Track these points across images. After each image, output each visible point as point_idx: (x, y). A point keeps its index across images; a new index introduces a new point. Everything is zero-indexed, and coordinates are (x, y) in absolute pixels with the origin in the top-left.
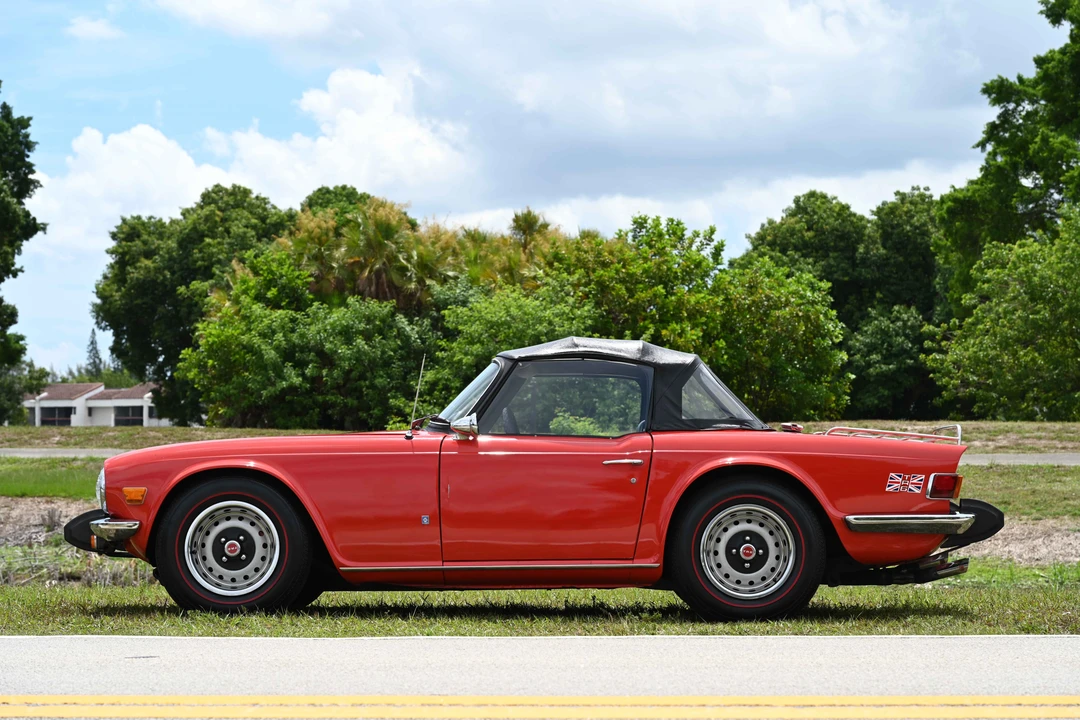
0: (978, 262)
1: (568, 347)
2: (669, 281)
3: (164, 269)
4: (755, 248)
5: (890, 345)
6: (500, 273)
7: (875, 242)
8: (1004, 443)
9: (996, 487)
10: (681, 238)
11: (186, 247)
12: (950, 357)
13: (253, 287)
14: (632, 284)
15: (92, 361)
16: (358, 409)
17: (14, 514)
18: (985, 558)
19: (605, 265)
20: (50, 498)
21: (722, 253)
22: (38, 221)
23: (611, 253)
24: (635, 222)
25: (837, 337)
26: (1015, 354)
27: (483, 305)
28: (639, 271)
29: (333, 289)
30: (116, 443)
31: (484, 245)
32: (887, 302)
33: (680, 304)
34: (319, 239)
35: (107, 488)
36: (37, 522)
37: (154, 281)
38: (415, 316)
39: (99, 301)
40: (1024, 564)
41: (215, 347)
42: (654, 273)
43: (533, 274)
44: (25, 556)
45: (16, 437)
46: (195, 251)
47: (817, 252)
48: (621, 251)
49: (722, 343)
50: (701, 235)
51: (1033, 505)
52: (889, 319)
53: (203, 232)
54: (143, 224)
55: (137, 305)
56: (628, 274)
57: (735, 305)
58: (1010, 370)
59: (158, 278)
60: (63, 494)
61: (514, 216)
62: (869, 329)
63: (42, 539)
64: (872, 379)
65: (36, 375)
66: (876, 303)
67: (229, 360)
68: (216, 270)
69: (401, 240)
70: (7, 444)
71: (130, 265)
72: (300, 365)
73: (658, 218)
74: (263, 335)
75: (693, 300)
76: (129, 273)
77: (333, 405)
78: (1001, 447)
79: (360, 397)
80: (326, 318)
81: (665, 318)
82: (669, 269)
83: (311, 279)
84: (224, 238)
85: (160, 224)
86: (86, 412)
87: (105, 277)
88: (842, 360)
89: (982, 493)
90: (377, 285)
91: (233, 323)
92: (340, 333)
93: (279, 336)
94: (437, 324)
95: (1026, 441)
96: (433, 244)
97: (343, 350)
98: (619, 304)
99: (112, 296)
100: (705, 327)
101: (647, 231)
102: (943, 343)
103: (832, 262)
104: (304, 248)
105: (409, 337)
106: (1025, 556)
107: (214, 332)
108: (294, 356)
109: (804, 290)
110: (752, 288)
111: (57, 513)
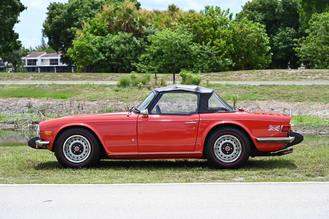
0: (311, 20)
1: (175, 88)
2: (216, 26)
3: (63, 18)
4: (244, 10)
5: (285, 40)
6: (164, 24)
7: (281, 8)
8: (317, 77)
9: (314, 92)
10: (219, 13)
11: (70, 12)
12: (302, 49)
13: (90, 29)
14: (205, 27)
15: (42, 44)
16: (122, 66)
17: (18, 103)
18: (310, 116)
19: (196, 21)
20: (29, 97)
21: (232, 17)
22: (25, 6)
23: (198, 17)
24: (206, 8)
25: (267, 42)
26: (322, 47)
27: (159, 34)
28: (207, 23)
29: (114, 29)
30: (49, 79)
31: (160, 15)
32: (284, 26)
33: (219, 33)
34: (109, 14)
35: (40, 131)
36: (25, 105)
37: (60, 22)
38: (139, 37)
39: (44, 29)
40: (322, 118)
41: (78, 47)
42: (211, 24)
43: (174, 24)
44: (22, 116)
45: (19, 77)
46: (73, 13)
47: (263, 11)
48: (201, 17)
49: (232, 45)
50: (225, 11)
51: (325, 98)
52: (285, 31)
53: (75, 7)
54: (57, 5)
55: (55, 30)
56: (203, 24)
57: (236, 33)
58: (321, 52)
59: (61, 21)
60: (33, 96)
61: (168, 6)
62: (279, 35)
63: (27, 111)
64: (280, 50)
65: (25, 51)
66: (281, 27)
67: (83, 52)
68: (79, 19)
69: (134, 14)
70: (16, 79)
71: (53, 18)
72: (104, 53)
73: (212, 7)
74: (93, 44)
75: (223, 32)
76: (53, 20)
77: (114, 65)
78: (316, 78)
79: (122, 62)
80: (112, 38)
81: (214, 37)
82: (216, 22)
83: (107, 26)
84: (81, 9)
85: (62, 5)
86: (41, 61)
87: (46, 21)
88: (269, 49)
89: (310, 94)
90: (127, 28)
91: (84, 40)
92: (116, 43)
93: (98, 44)
94: (145, 40)
95: (324, 76)
96: (144, 15)
97: (117, 48)
98: (201, 33)
99: (48, 27)
100: (227, 40)
101: (209, 10)
102: (300, 44)
103: (267, 14)
104: (105, 17)
105: (137, 44)
106: (322, 115)
107: (78, 43)
108: (102, 50)
109: (257, 28)
110: (241, 27)
111: (31, 102)
